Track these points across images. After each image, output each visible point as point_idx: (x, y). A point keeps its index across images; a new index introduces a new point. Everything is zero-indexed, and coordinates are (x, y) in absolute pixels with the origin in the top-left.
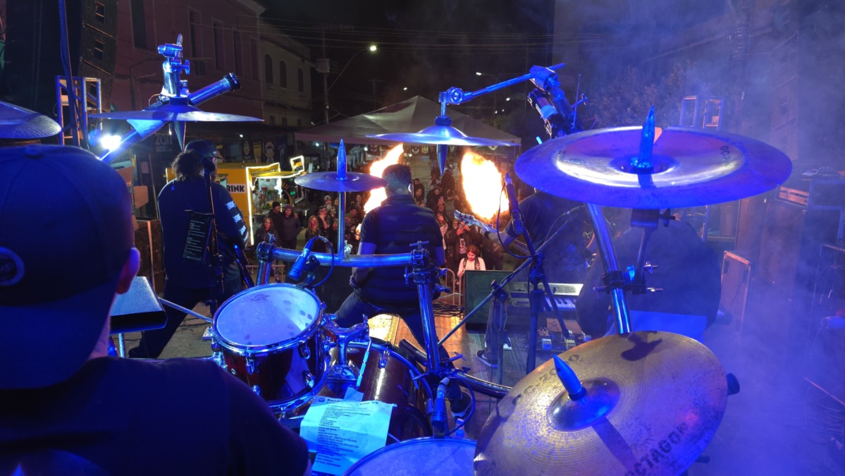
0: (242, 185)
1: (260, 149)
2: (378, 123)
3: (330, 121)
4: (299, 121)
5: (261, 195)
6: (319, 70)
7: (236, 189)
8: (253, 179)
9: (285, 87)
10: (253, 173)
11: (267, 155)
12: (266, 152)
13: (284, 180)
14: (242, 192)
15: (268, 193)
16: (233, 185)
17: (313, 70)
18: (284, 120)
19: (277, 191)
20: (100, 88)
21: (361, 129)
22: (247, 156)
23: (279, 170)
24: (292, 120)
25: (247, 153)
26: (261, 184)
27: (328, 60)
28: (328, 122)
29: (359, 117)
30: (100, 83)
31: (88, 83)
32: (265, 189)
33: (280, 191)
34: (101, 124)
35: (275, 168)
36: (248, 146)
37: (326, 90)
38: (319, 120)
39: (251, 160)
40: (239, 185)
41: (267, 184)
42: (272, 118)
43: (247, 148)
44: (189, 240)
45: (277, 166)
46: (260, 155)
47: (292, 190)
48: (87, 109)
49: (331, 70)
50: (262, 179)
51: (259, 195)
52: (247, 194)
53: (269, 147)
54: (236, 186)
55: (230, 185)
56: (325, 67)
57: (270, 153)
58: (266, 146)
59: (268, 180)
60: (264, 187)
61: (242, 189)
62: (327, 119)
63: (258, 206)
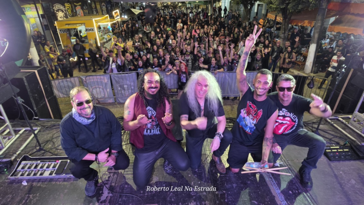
0: (92, 28)
7: (90, 30)
10: (97, 22)
12: (102, 8)
14: (93, 32)
15: (105, 31)
16: (88, 28)
19: (109, 29)
23: (109, 18)
25: (94, 8)
33: (111, 29)
36: (94, 6)
40: (91, 28)
41: (105, 27)
45: (107, 16)
52: (95, 33)
53: (104, 6)
54: (90, 28)
55: (87, 28)
57: (104, 9)
61: (93, 30)
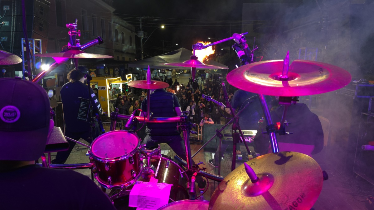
1: (113, 71)
2: (165, 60)
3: (144, 59)
4: (130, 58)
5: (113, 91)
6: (139, 36)
7: (102, 88)
8: (110, 84)
9: (124, 44)
10: (109, 82)
11: (115, 73)
12: (115, 72)
13: (123, 85)
15: (116, 90)
17: (136, 37)
18: (123, 58)
19: (120, 89)
20: (41, 43)
21: (157, 62)
22: (107, 74)
23: (121, 80)
24: (127, 58)
25: (107, 73)
26: (113, 86)
27: (143, 32)
28: (143, 59)
29: (156, 57)
30: (41, 41)
31: (36, 41)
32: (115, 88)
33: (121, 89)
34: (41, 59)
35: (119, 79)
36: (107, 69)
37: (142, 45)
38: (139, 58)
39: (109, 75)
40: (103, 87)
41: (116, 86)
42: (118, 57)
43: (107, 70)
44: (80, 111)
45: (120, 78)
46: (113, 73)
47: (127, 89)
48: (35, 52)
49: (144, 36)
50: (113, 84)
51: (112, 91)
52: (106, 91)
53: (117, 70)
55: (99, 87)
56: (141, 35)
57: (117, 72)
58: (115, 70)
59: (116, 85)
60: (114, 87)
62: (142, 58)
63: (112, 96)
